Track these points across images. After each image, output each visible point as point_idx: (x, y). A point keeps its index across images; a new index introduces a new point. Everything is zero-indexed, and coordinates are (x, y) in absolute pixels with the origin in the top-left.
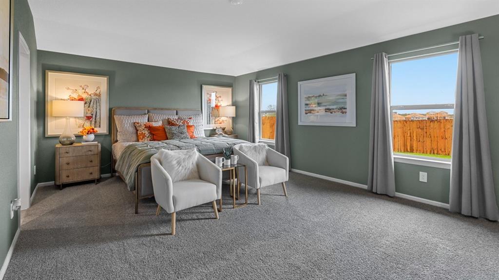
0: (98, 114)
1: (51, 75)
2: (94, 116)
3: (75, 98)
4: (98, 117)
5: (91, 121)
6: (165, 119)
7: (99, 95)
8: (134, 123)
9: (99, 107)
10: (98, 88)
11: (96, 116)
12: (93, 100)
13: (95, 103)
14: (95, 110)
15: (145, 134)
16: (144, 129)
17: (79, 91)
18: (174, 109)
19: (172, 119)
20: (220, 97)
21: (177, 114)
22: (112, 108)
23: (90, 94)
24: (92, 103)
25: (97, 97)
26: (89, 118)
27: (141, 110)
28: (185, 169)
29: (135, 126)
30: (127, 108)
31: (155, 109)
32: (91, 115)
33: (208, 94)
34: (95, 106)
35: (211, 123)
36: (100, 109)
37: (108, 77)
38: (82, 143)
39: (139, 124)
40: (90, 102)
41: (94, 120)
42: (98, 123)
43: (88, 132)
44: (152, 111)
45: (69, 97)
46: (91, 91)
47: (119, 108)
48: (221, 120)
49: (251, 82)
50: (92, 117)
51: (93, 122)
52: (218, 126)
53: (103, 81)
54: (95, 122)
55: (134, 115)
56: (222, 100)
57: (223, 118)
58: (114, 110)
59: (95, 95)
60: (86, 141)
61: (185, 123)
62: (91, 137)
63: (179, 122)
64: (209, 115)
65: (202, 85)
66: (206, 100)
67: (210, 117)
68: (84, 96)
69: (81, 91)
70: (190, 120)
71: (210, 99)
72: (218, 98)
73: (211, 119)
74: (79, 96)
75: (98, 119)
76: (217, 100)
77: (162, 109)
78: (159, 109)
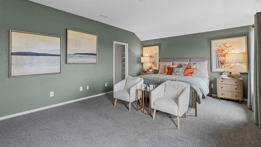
1: (144, 48)
6: (180, 64)
8: (165, 65)
9: (156, 58)
10: (156, 51)
11: (155, 62)
18: (189, 58)
19: (182, 64)
20: (231, 46)
21: (190, 61)
24: (154, 57)
26: (153, 63)
27: (171, 59)
30: (165, 59)
31: (178, 58)
33: (217, 46)
36: (156, 60)
37: (159, 46)
43: (150, 68)
44: (175, 60)
45: (148, 56)
47: (162, 59)
51: (154, 65)
52: (228, 70)
53: (157, 47)
56: (233, 49)
60: (150, 72)
61: (189, 66)
62: (151, 70)
63: (185, 66)
64: (218, 61)
65: (211, 40)
66: (215, 50)
67: (219, 63)
68: (152, 55)
69: (151, 53)
70: (193, 65)
71: (219, 49)
72: (228, 47)
73: (220, 64)
74: (151, 55)
75: (156, 64)
76: (226, 50)
77: (181, 58)
78: (180, 58)
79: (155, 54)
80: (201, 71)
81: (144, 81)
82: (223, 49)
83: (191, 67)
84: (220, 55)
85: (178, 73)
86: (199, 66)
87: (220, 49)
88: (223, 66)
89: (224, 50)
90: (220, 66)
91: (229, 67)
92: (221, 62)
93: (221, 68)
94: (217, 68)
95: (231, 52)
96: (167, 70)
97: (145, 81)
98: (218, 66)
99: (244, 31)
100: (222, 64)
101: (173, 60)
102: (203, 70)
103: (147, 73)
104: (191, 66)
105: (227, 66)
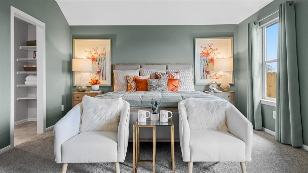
0: (104, 69)
1: (76, 41)
2: (102, 71)
3: (90, 58)
4: (104, 72)
5: (100, 75)
6: (153, 73)
7: (105, 55)
8: (126, 76)
9: (105, 64)
10: (104, 49)
11: (103, 71)
12: (101, 58)
13: (102, 61)
14: (102, 66)
15: (132, 86)
16: (132, 82)
17: (92, 52)
18: (165, 64)
19: (158, 73)
20: (217, 49)
21: (167, 69)
22: (113, 65)
23: (99, 54)
24: (100, 61)
25: (104, 56)
26: (99, 73)
27: (135, 65)
28: (101, 119)
29: (127, 79)
31: (147, 64)
32: (100, 71)
33: (202, 47)
34: (102, 64)
35: (205, 78)
36: (106, 66)
37: (111, 39)
38: (90, 91)
39: (129, 78)
40: (99, 60)
41: (102, 74)
42: (104, 77)
43: (93, 83)
44: (143, 66)
45: (86, 57)
46: (99, 52)
47: (118, 64)
48: (218, 75)
49: (249, 25)
50: (100, 72)
51: (101, 76)
52: (214, 81)
53: (108, 42)
54: (103, 76)
55: (128, 70)
56: (219, 53)
57: (221, 73)
58: (114, 66)
59: (102, 55)
60: (94, 90)
61: (171, 77)
62: (96, 87)
63: (164, 76)
64: (203, 69)
65: (195, 39)
66: (200, 54)
67: (204, 71)
68: (96, 56)
69: (93, 52)
70: (176, 74)
71: (204, 53)
72: (214, 50)
73: (205, 74)
74: (92, 56)
75: (104, 74)
76: (212, 53)
77: (153, 64)
78: (151, 64)
79: (103, 54)
80: (187, 83)
81: (131, 107)
82: (209, 52)
83: (174, 78)
84: (205, 60)
85: (160, 89)
86: (183, 76)
87: (205, 51)
88: (208, 76)
89: (210, 54)
90: (205, 76)
91: (215, 77)
92: (206, 70)
93: (207, 79)
94: (201, 79)
95: (217, 57)
96: (133, 85)
97: (133, 107)
98: (202, 76)
99: (229, 31)
100: (208, 72)
101: (139, 66)
102: (189, 81)
103: (86, 92)
104: (174, 75)
105: (213, 76)
